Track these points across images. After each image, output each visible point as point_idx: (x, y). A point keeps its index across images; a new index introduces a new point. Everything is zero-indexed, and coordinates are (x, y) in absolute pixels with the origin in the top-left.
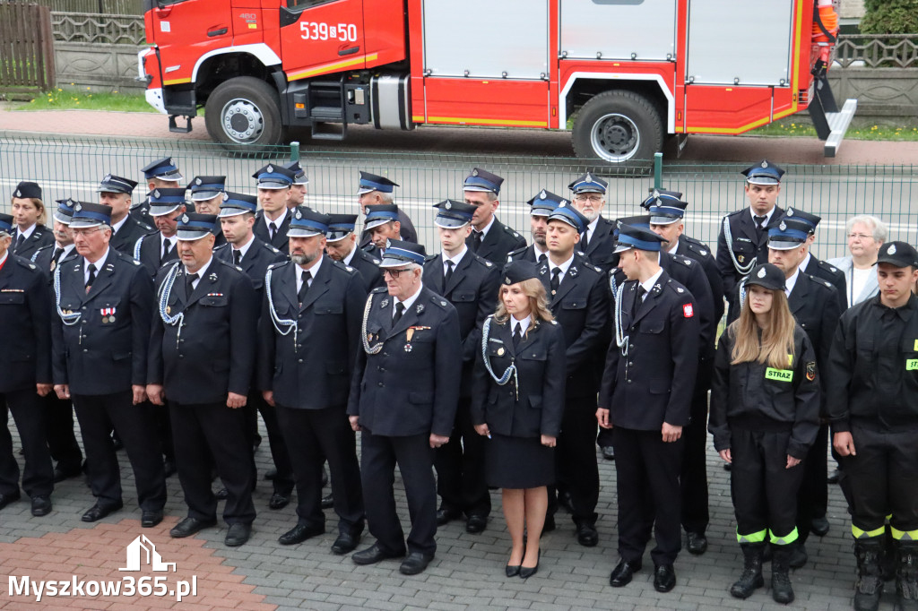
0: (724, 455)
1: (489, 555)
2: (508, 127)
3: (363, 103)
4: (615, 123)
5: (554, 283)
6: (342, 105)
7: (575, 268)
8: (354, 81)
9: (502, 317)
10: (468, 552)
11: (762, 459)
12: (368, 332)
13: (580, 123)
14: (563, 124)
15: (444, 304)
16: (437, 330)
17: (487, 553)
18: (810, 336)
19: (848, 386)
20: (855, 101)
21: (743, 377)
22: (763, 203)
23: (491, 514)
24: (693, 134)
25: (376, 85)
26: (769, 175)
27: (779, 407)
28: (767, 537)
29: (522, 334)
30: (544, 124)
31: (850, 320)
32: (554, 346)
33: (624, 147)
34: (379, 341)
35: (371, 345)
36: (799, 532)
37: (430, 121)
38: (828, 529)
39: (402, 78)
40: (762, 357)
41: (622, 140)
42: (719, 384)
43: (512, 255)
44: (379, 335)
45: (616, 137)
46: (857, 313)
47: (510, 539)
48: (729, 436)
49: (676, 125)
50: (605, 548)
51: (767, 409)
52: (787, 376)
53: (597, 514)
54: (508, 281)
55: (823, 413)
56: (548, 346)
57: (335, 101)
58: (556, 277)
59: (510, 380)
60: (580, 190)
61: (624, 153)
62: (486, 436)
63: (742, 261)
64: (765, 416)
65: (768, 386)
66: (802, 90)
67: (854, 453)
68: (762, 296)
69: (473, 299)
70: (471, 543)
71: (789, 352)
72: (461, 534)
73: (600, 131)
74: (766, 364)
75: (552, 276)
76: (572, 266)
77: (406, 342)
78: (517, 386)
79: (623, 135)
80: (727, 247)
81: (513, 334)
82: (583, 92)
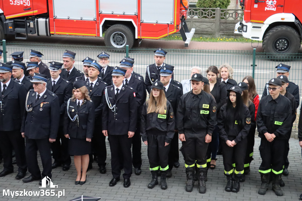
0: (145, 143)
1: (70, 178)
2: (83, 36)
3: (33, 27)
4: (118, 35)
5: (91, 88)
6: (26, 28)
7: (98, 83)
8: (29, 19)
9: (74, 99)
10: (63, 177)
11: (157, 144)
12: (27, 104)
13: (107, 35)
14: (101, 35)
15: (53, 95)
16: (51, 104)
17: (69, 177)
18: (171, 104)
19: (183, 119)
20: (194, 29)
21: (151, 117)
22: (159, 62)
23: (71, 164)
24: (144, 39)
25: (37, 21)
26: (161, 53)
27: (162, 127)
28: (159, 169)
29: (80, 105)
30: (95, 35)
31: (183, 99)
32: (91, 109)
33: (121, 43)
34: (31, 107)
35: (29, 108)
36: (169, 167)
37: (56, 33)
38: (179, 166)
39: (46, 19)
40: (157, 111)
41: (121, 41)
42: (143, 120)
43: (77, 79)
44: (31, 105)
45: (119, 39)
46: (185, 96)
47: (77, 172)
48: (147, 137)
49: (138, 36)
50: (108, 174)
51: (159, 128)
52: (165, 117)
53: (106, 163)
54: (75, 88)
55: (176, 128)
56: (89, 109)
57: (23, 26)
58: (92, 86)
59: (76, 120)
60: (101, 57)
61: (121, 45)
62: (68, 138)
63: (153, 81)
64: (159, 130)
65: (159, 120)
66: (177, 25)
67: (185, 141)
68: (156, 91)
69: (62, 94)
70: (64, 174)
71: (165, 109)
72: (61, 171)
73: (114, 37)
74: (158, 113)
75: (90, 85)
76: (97, 82)
77: (40, 108)
78: (78, 122)
79: (121, 39)
80: (148, 76)
81: (77, 105)
82: (107, 24)
